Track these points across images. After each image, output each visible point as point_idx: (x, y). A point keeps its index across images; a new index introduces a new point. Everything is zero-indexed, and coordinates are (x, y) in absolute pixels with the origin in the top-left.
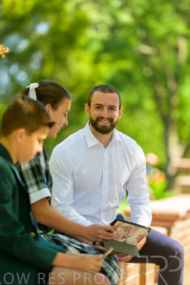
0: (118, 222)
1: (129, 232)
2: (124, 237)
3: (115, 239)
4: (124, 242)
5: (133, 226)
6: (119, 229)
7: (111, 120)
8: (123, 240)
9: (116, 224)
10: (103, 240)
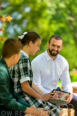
0: (54, 91)
1: (60, 95)
2: (59, 97)
3: (55, 98)
4: (59, 100)
5: (62, 92)
6: (56, 94)
7: (57, 51)
8: (59, 99)
9: (54, 92)
10: (49, 99)
